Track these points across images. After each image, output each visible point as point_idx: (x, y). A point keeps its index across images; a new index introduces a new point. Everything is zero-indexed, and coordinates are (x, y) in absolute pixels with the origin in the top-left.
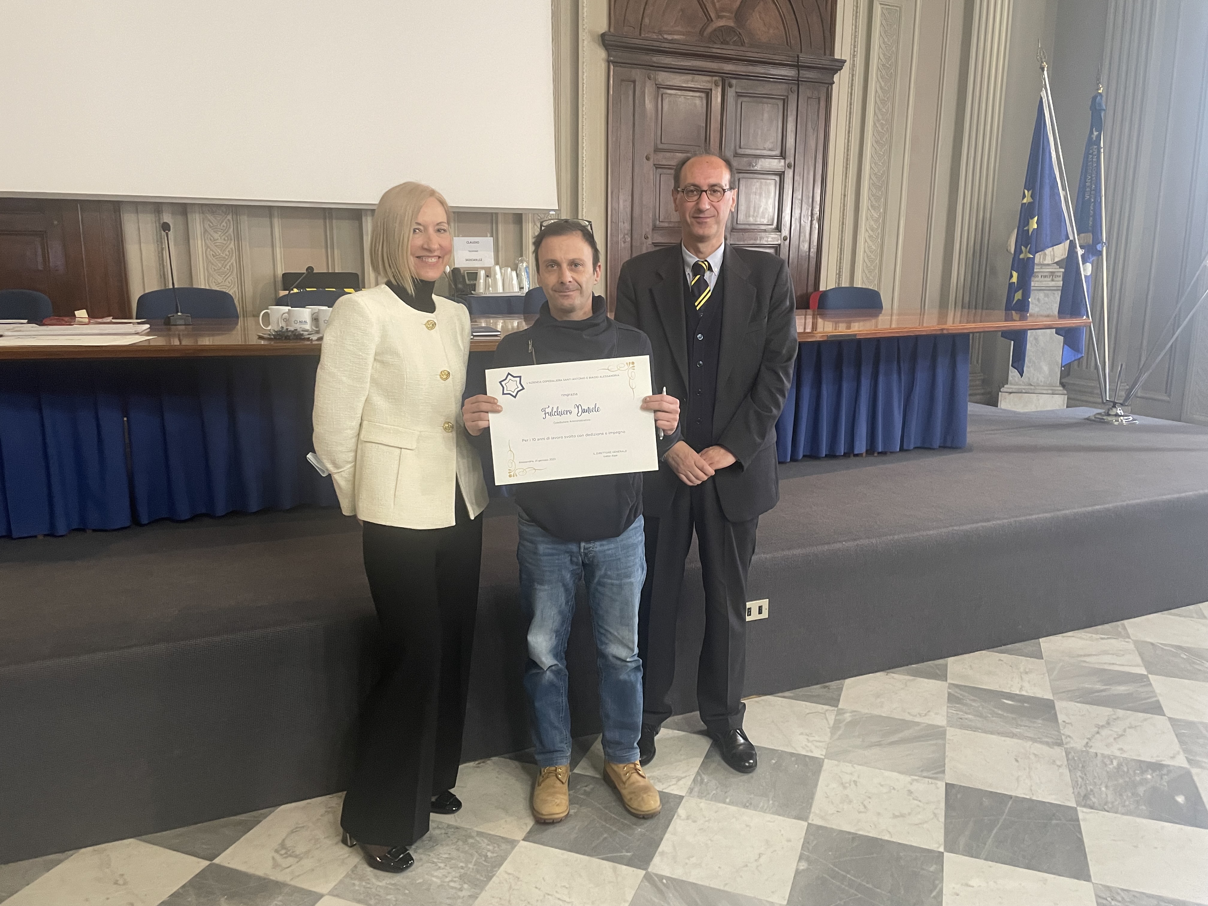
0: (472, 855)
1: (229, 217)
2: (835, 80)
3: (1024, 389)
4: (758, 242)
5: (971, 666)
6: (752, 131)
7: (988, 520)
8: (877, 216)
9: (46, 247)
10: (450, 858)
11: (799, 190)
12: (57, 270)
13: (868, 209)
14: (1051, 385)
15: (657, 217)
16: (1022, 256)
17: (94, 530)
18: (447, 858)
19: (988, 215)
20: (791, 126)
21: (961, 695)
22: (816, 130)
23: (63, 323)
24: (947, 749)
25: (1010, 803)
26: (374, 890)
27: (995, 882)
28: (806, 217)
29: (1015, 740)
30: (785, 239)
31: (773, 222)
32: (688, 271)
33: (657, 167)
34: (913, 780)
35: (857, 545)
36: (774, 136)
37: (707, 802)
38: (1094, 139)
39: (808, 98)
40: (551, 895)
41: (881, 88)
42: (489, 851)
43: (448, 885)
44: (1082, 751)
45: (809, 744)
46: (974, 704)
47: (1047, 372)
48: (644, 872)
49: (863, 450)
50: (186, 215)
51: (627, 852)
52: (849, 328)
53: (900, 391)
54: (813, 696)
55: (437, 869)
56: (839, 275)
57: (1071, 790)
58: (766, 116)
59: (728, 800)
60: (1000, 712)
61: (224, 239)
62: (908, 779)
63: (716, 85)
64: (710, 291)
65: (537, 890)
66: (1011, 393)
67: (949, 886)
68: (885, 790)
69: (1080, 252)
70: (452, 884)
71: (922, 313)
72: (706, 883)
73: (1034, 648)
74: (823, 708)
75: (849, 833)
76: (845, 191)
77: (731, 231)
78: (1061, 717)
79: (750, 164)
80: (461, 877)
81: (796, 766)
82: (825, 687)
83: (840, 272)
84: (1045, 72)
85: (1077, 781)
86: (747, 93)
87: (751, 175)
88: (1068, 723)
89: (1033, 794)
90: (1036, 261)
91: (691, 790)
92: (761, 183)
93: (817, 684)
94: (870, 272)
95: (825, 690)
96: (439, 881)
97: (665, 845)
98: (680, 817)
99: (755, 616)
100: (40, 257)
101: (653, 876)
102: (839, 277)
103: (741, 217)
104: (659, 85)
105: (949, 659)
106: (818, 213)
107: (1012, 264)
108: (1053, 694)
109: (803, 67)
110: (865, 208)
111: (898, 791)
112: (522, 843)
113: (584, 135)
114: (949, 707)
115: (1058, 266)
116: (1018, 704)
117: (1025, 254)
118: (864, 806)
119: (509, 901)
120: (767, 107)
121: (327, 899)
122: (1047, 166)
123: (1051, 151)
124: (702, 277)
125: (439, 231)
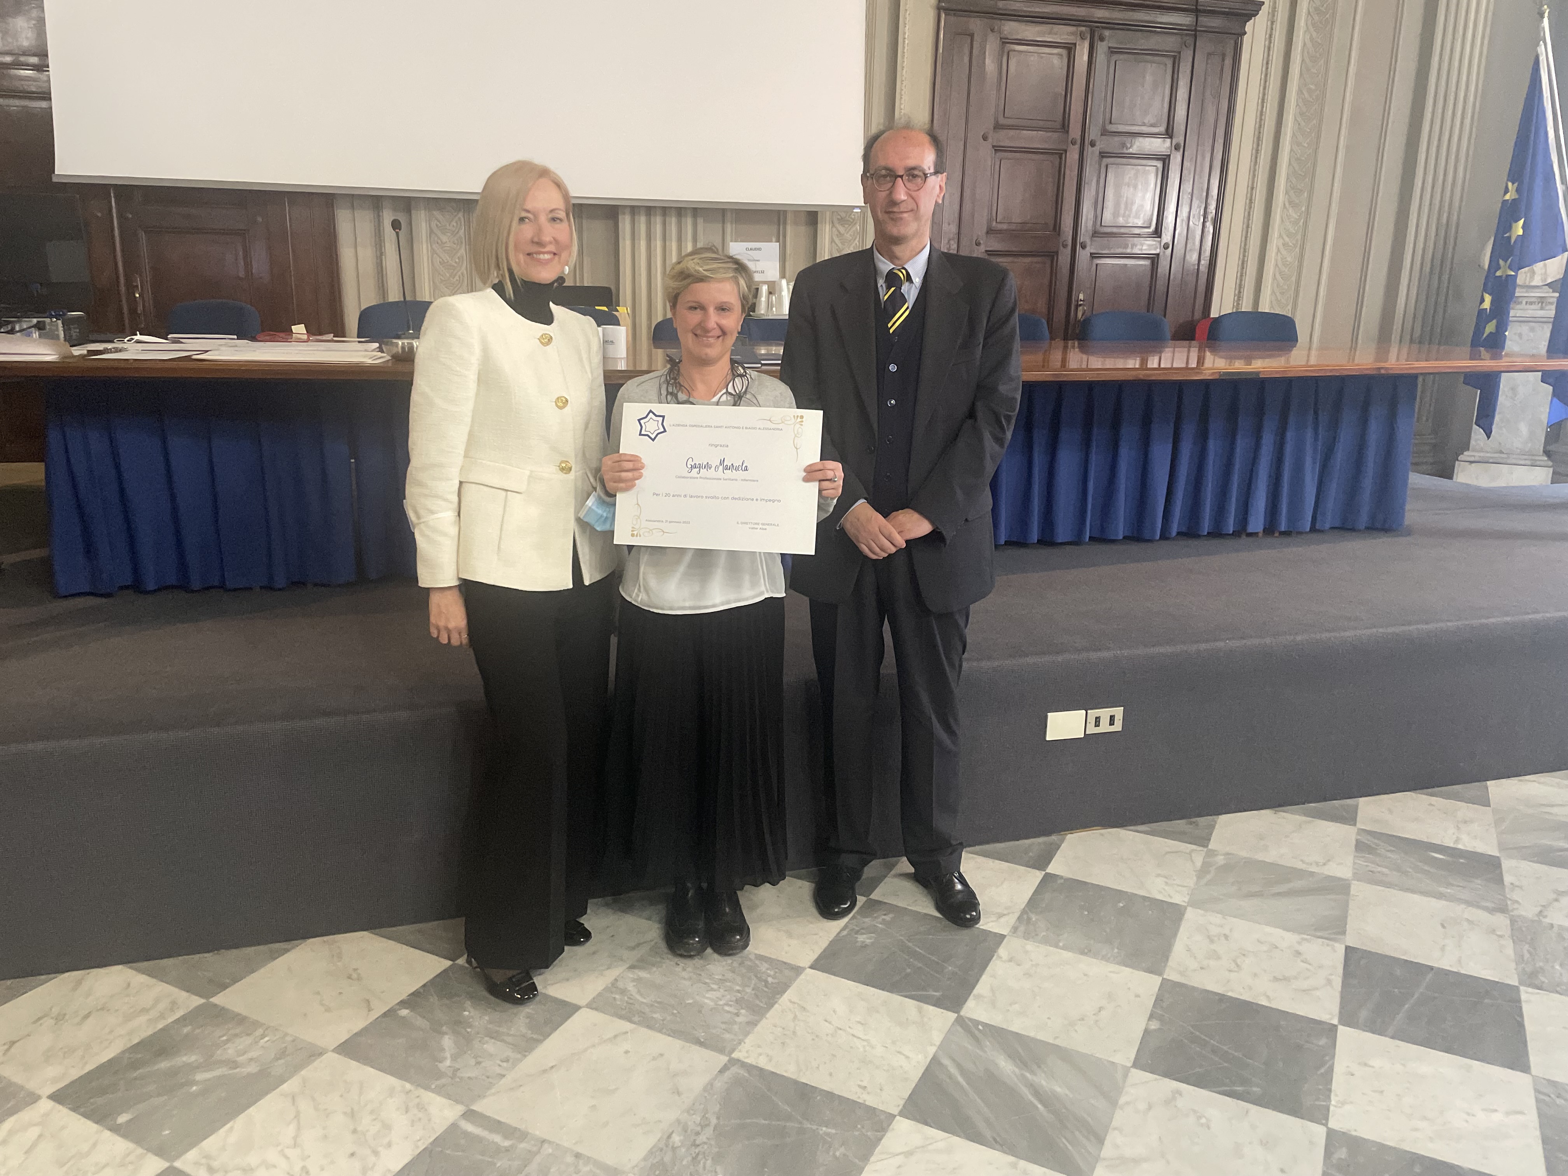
0: (750, 978)
1: (460, 215)
2: (1247, 29)
3: (1491, 457)
4: (1129, 251)
5: (1388, 811)
6: (1128, 102)
8: (1296, 217)
9: (248, 250)
10: (724, 980)
11: (1189, 180)
12: (261, 278)
13: (1285, 206)
14: (1530, 453)
15: (995, 218)
16: (1498, 274)
17: (316, 585)
18: (720, 979)
19: (1455, 218)
20: (1182, 92)
21: (1375, 844)
22: (1218, 96)
23: (279, 339)
24: (1350, 906)
25: (1431, 974)
26: (637, 1007)
27: (1404, 1065)
28: (1196, 217)
29: (1444, 903)
30: (1166, 247)
31: (1151, 224)
32: (881, 282)
33: (997, 149)
34: (1303, 939)
35: (1244, 645)
36: (1159, 107)
37: (1035, 943)
39: (1209, 54)
40: (844, 1030)
41: (1311, 39)
42: (769, 976)
43: (723, 1009)
44: (1533, 921)
45: (1166, 888)
46: (1390, 855)
47: (1526, 435)
48: (955, 1015)
49: (1260, 529)
50: (410, 212)
51: (935, 991)
53: (1315, 450)
54: (1175, 832)
55: (710, 991)
56: (1239, 296)
57: (1513, 965)
58: (1149, 78)
59: (1061, 944)
60: (1425, 867)
61: (454, 243)
62: (1296, 937)
63: (1082, 38)
64: (908, 308)
65: (827, 1024)
66: (1471, 462)
67: (1342, 1064)
68: (1265, 948)
70: (727, 1008)
71: (1353, 348)
72: (1032, 1034)
73: (1478, 793)
74: (1189, 848)
75: (1215, 993)
76: (1253, 183)
77: (1093, 236)
78: (1508, 879)
79: (1123, 145)
80: (737, 1001)
81: (1150, 912)
82: (1191, 823)
83: (1240, 292)
84: (1545, 20)
85: (1522, 956)
86: (1124, 48)
87: (1124, 160)
88: (1517, 886)
89: (1462, 968)
90: (1519, 281)
91: (1015, 929)
92: (1137, 170)
93: (1182, 819)
94: (1282, 293)
95: (1191, 826)
96: (712, 1004)
97: (983, 987)
98: (1001, 958)
99: (1105, 727)
100: (242, 262)
101: (967, 1020)
102: (1239, 299)
103: (1108, 217)
104: (1005, 39)
105: (1360, 799)
106: (1214, 212)
107: (1485, 284)
108: (1500, 850)
109: (1205, 11)
110: (1280, 204)
111: (1282, 950)
112: (809, 971)
113: (902, 107)
114: (1358, 856)
115: (1550, 288)
116: (1450, 859)
117: (1504, 271)
118: (1237, 964)
119: (794, 1033)
120: (1150, 68)
121: (584, 1012)
122: (1541, 150)
123: (1549, 129)
124: (898, 289)
125: (554, 219)
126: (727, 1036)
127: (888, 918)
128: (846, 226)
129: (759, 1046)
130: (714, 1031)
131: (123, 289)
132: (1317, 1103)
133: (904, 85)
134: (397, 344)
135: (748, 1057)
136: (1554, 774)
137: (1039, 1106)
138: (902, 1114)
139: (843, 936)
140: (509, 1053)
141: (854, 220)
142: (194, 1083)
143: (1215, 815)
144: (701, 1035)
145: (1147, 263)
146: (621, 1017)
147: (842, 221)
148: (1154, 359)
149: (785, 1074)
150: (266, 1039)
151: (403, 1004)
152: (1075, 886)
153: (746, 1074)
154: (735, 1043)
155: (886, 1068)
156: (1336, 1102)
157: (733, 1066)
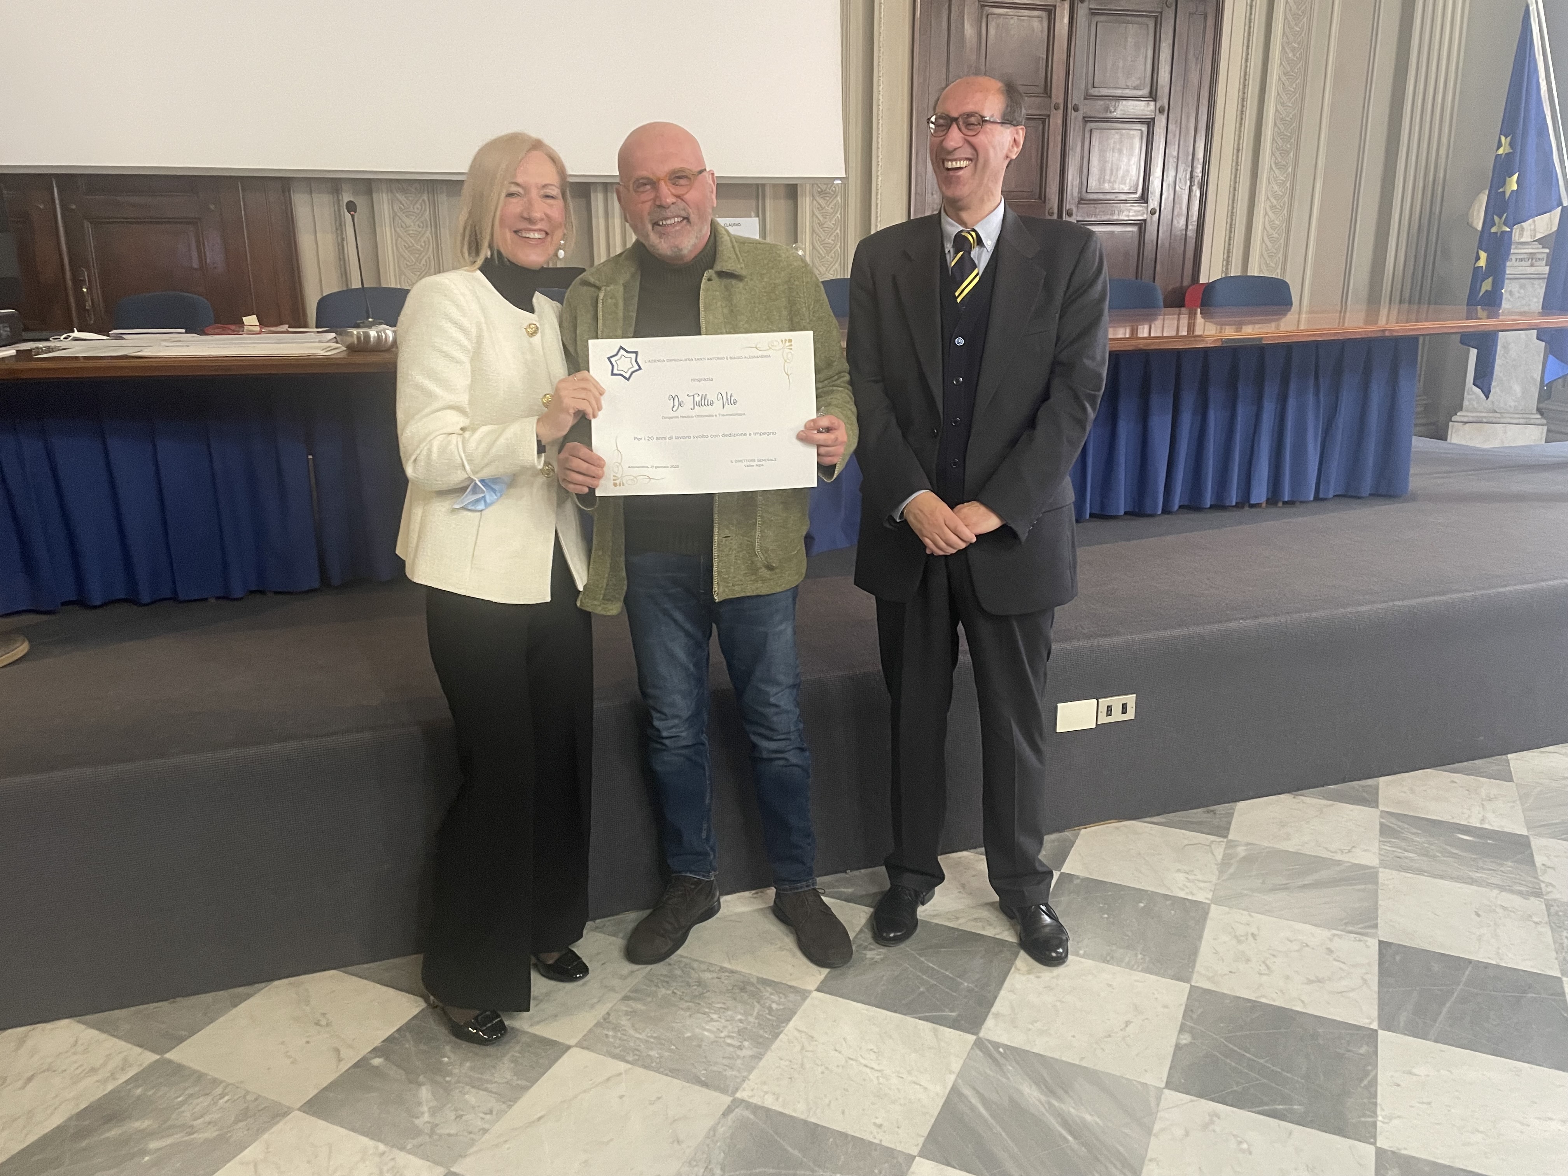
0: (753, 1007)
1: (425, 196)
3: (1485, 417)
4: (1115, 218)
5: (1411, 789)
6: (1110, 64)
7: (1444, 593)
8: (1283, 179)
9: (201, 239)
10: (725, 1009)
11: (1174, 144)
12: (215, 268)
13: (1271, 168)
14: (1525, 412)
16: (1493, 230)
17: (276, 593)
18: (721, 1008)
20: (1165, 54)
21: (1399, 827)
22: (1200, 59)
23: (230, 332)
24: (1380, 896)
25: (1469, 969)
26: (632, 1044)
27: (1449, 1071)
28: (1183, 181)
29: (1475, 888)
30: (1153, 212)
31: (1137, 189)
32: (949, 247)
34: (1334, 935)
35: (1259, 624)
36: (1143, 67)
39: (1191, 14)
40: (856, 1060)
42: (773, 1002)
43: (724, 1041)
45: (1188, 884)
46: (1416, 839)
47: (1519, 395)
48: (974, 1037)
49: (1263, 500)
50: (371, 194)
51: (950, 1012)
52: (1239, 330)
53: (1317, 418)
54: (1193, 823)
55: (710, 1021)
56: (1228, 262)
57: (1554, 954)
58: (1131, 40)
59: (1081, 952)
60: (1454, 850)
61: (419, 226)
62: (1327, 933)
63: (1062, 0)
65: (837, 1054)
66: (1466, 423)
67: (1385, 1074)
68: (1294, 947)
70: (729, 1041)
71: (1343, 311)
72: (1056, 1056)
73: (1500, 767)
74: (1207, 839)
75: (1249, 1000)
76: (1239, 144)
77: (1079, 203)
78: (1539, 860)
79: (1107, 109)
80: (739, 1032)
81: (1173, 912)
82: (1209, 812)
83: (1228, 257)
85: (1562, 944)
86: (1105, 10)
87: (1108, 125)
88: (1549, 867)
89: (1501, 959)
90: (1516, 237)
92: (1122, 135)
93: (1199, 807)
94: (1271, 256)
95: (1209, 815)
96: (712, 1036)
97: (1000, 1005)
98: (1019, 970)
99: (1117, 716)
100: (195, 252)
101: (986, 1042)
102: (1227, 264)
103: (1093, 184)
104: (983, 2)
105: (1380, 778)
106: (1200, 175)
107: (1480, 242)
108: (1529, 829)
110: (1267, 167)
111: (1313, 949)
112: (816, 994)
113: (881, 74)
114: (1382, 841)
115: (1540, 244)
116: (1477, 840)
117: (1500, 227)
118: (1267, 966)
119: (802, 1065)
120: (1132, 29)
121: (574, 1051)
122: (1533, 102)
123: (1540, 80)
124: (967, 254)
125: (546, 196)
126: (729, 1073)
128: (828, 198)
129: (765, 1083)
130: (715, 1069)
131: (69, 283)
132: (1363, 1119)
133: (881, 52)
134: (352, 334)
135: (752, 1096)
137: (1070, 1138)
138: (922, 1154)
140: (492, 1103)
141: (835, 192)
142: (143, 1152)
143: (1232, 801)
144: (702, 1073)
145: (1135, 229)
146: (615, 1057)
147: (822, 193)
148: (1144, 328)
149: (794, 1114)
150: (226, 1098)
151: (376, 1051)
152: (1094, 886)
153: (752, 1117)
154: (738, 1080)
155: (902, 1102)
156: (1383, 1118)
157: (737, 1107)
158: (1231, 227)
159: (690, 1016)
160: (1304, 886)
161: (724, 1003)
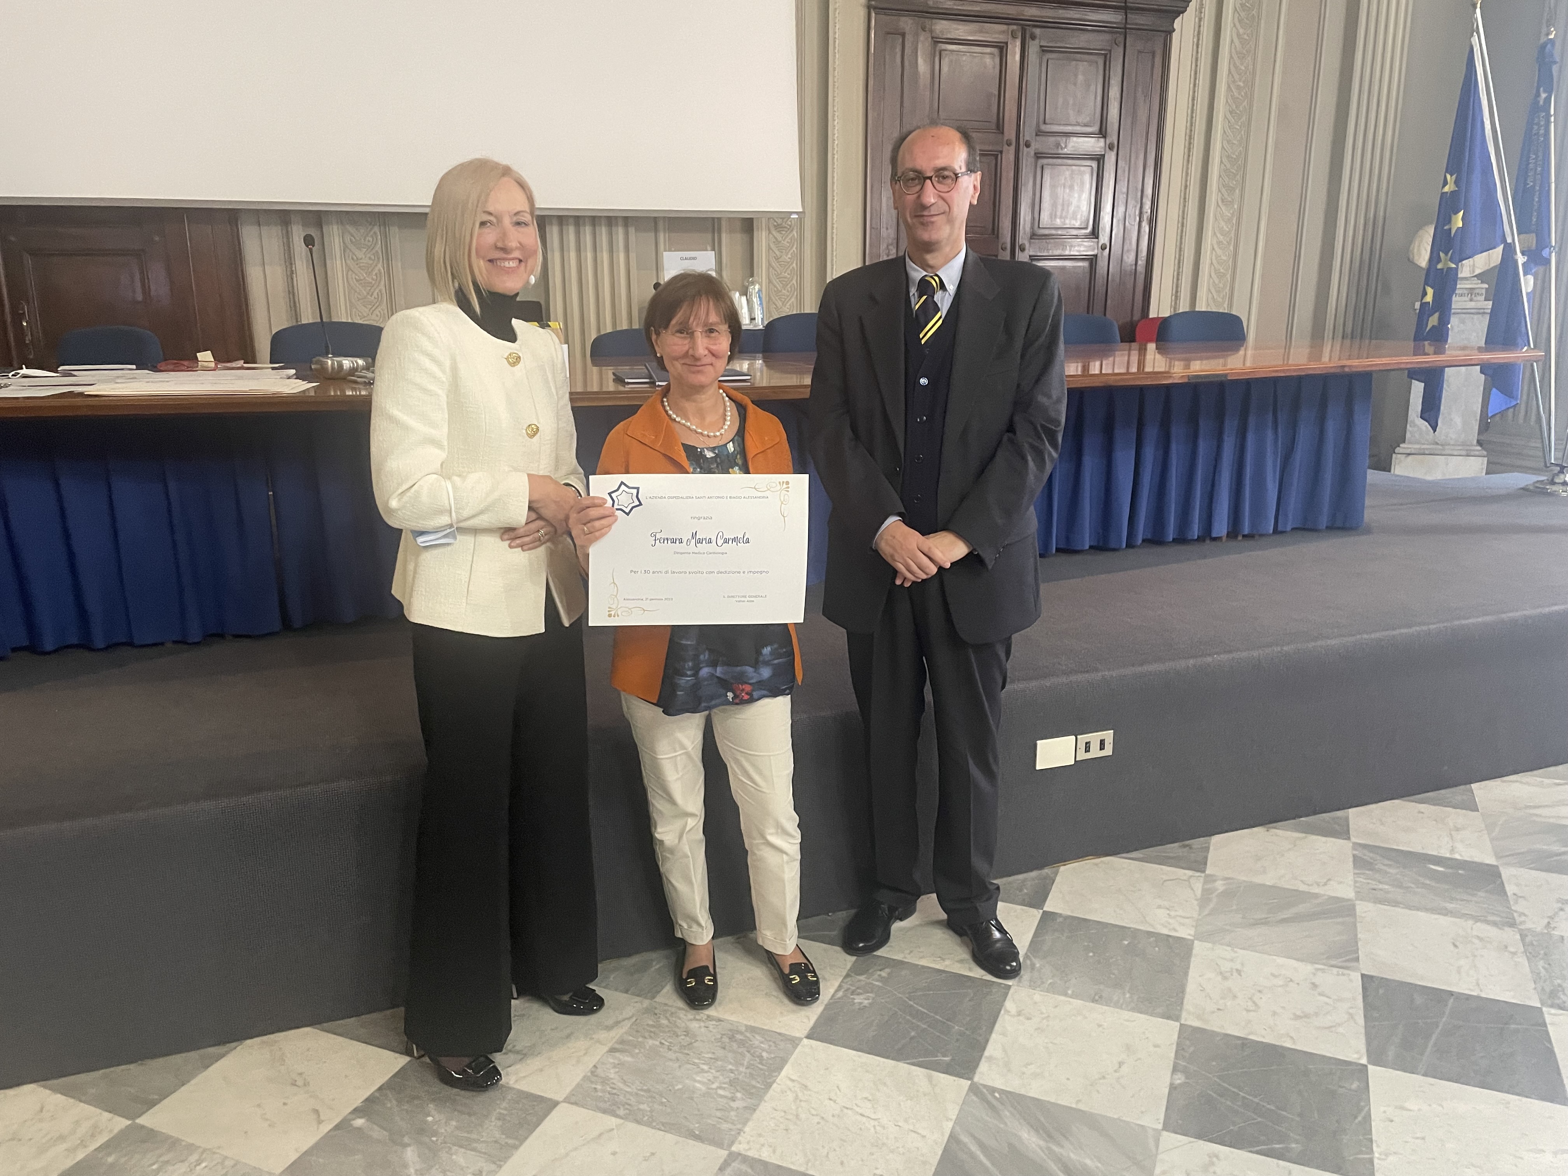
0: (742, 1055)
1: (376, 229)
2: (1175, 26)
3: (1427, 449)
4: (1067, 253)
5: (1381, 820)
6: (1061, 100)
7: (1408, 626)
8: (1229, 215)
9: (145, 271)
10: (714, 1059)
11: (1124, 182)
12: (161, 300)
13: (1218, 205)
14: (1463, 444)
16: (1440, 266)
17: (235, 637)
18: (711, 1058)
19: (1381, 212)
20: (1114, 92)
21: (1372, 858)
22: (1149, 94)
23: (183, 369)
24: (1359, 929)
25: (1452, 1000)
26: (621, 1098)
27: (1440, 1105)
28: (1132, 217)
29: (1449, 919)
30: (1103, 248)
31: (1088, 225)
32: (913, 291)
34: (1317, 970)
35: (1233, 659)
36: (1093, 104)
37: (1042, 993)
38: (1541, 103)
39: (1139, 52)
40: (851, 1109)
41: (1238, 35)
42: (763, 1050)
43: (716, 1093)
44: (1542, 934)
45: (1170, 921)
46: (1389, 870)
47: (1462, 428)
48: (968, 1083)
49: (1224, 533)
50: (322, 228)
51: (943, 1057)
52: (1187, 367)
53: (1275, 453)
54: (1170, 858)
55: (700, 1072)
56: (1176, 297)
57: (1531, 985)
58: (1081, 77)
59: (1070, 992)
60: (1428, 882)
61: (370, 258)
62: (1310, 968)
63: (1014, 37)
64: (940, 317)
65: (831, 1103)
66: (1409, 454)
67: (1378, 1109)
68: (1279, 982)
69: (1521, 259)
70: (721, 1092)
71: (1288, 346)
72: (1052, 1099)
73: (1465, 797)
74: (1185, 874)
75: (1239, 1038)
76: (1186, 181)
77: (1031, 238)
78: (1510, 889)
79: (1058, 145)
80: (731, 1083)
81: (1157, 949)
82: (1185, 846)
83: (1177, 292)
84: (1478, 11)
85: (1539, 974)
86: (1052, 47)
87: (1059, 161)
88: (1521, 897)
89: (1481, 991)
90: (1459, 273)
92: (1073, 171)
94: (1218, 292)
95: (1186, 850)
96: (704, 1088)
97: (993, 1048)
98: (1009, 1012)
99: (1095, 752)
100: (138, 285)
101: (981, 1087)
102: (1176, 300)
103: (1045, 219)
104: (936, 38)
105: (1350, 810)
106: (1149, 211)
107: (1426, 278)
108: (1498, 857)
109: (1132, 9)
111: (1298, 984)
112: (806, 1041)
113: (836, 109)
114: (1358, 874)
115: (1478, 279)
116: (1450, 871)
117: (1445, 264)
118: (1254, 1002)
119: (797, 1116)
120: (1082, 66)
121: (562, 1108)
122: (1478, 142)
123: (1485, 120)
124: (930, 298)
125: (518, 224)
126: (725, 1126)
127: (884, 974)
128: (784, 232)
129: (760, 1135)
130: (709, 1121)
131: (8, 318)
132: (1360, 1156)
133: (836, 87)
135: (750, 1149)
136: (1535, 772)
139: (839, 998)
140: (482, 1164)
141: (791, 226)
143: (1207, 836)
144: (695, 1127)
145: (1085, 264)
146: (604, 1111)
147: (779, 227)
148: (1095, 365)
149: (792, 1167)
150: (204, 1165)
151: (357, 1112)
152: (1077, 924)
153: (749, 1170)
154: (733, 1133)
155: (901, 1150)
156: (1380, 1154)
157: (734, 1161)
158: (1179, 263)
159: (680, 1067)
160: (1283, 921)
161: (714, 1053)
